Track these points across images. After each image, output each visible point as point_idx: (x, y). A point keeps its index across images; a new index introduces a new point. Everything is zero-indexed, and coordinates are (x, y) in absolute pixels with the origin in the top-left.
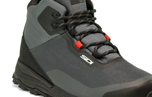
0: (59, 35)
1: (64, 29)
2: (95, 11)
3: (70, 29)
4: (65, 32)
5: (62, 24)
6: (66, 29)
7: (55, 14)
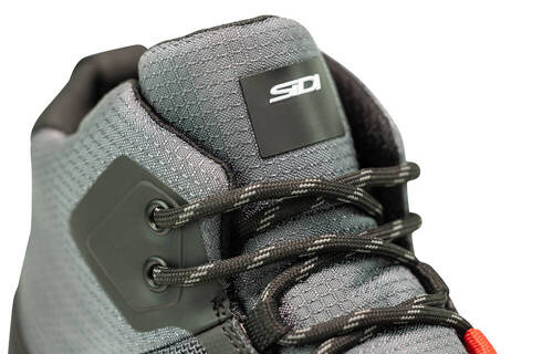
0: (184, 332)
1: (217, 304)
2: (414, 172)
3: (252, 304)
4: (220, 323)
5: (203, 269)
6: (226, 303)
7: (160, 207)
